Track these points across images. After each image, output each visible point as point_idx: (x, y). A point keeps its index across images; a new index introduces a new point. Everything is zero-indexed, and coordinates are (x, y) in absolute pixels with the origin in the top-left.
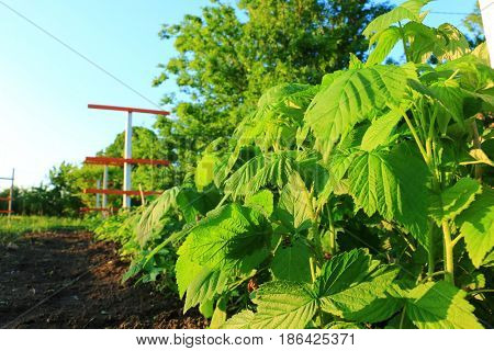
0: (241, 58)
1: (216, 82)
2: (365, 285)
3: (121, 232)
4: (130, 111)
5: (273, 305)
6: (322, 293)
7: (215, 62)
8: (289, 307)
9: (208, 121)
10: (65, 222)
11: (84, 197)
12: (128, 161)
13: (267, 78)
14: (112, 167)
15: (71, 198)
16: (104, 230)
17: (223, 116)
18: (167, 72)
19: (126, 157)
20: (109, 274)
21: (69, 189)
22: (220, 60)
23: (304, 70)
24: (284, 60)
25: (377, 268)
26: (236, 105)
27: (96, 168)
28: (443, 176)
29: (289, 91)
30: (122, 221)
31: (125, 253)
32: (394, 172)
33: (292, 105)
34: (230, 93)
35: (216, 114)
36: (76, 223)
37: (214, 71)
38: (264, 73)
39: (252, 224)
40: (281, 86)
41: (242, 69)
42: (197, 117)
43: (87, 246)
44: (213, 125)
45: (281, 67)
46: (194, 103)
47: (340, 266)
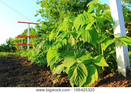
0: (58, 10)
1: (52, 16)
2: (85, 56)
3: (27, 55)
4: (29, 23)
5: (67, 61)
6: (77, 58)
7: (51, 11)
8: (70, 61)
9: (49, 26)
10: (11, 53)
11: (16, 46)
12: (29, 36)
13: (65, 15)
14: (24, 38)
15: (12, 47)
16: (23, 54)
17: (53, 25)
18: (38, 13)
19: (28, 36)
20: (26, 64)
21: (11, 45)
22: (53, 10)
23: (75, 13)
24: (69, 10)
25: (87, 53)
26: (57, 22)
27: (19, 39)
28: (101, 35)
29: (70, 18)
30: (27, 52)
31: (29, 59)
32: (90, 34)
33: (71, 21)
34: (55, 19)
35: (51, 24)
36: (14, 54)
37: (51, 13)
38: (64, 14)
39: (63, 45)
40: (68, 17)
41: (58, 12)
42: (46, 25)
43: (19, 58)
44: (51, 27)
45: (68, 12)
46: (46, 21)
47: (80, 52)
